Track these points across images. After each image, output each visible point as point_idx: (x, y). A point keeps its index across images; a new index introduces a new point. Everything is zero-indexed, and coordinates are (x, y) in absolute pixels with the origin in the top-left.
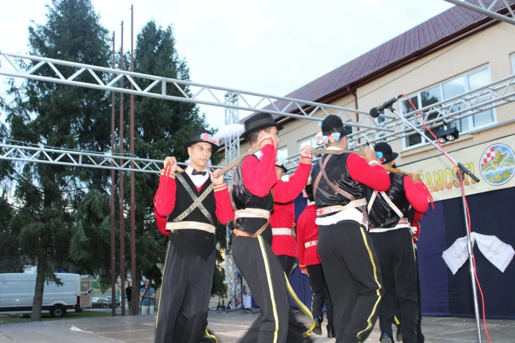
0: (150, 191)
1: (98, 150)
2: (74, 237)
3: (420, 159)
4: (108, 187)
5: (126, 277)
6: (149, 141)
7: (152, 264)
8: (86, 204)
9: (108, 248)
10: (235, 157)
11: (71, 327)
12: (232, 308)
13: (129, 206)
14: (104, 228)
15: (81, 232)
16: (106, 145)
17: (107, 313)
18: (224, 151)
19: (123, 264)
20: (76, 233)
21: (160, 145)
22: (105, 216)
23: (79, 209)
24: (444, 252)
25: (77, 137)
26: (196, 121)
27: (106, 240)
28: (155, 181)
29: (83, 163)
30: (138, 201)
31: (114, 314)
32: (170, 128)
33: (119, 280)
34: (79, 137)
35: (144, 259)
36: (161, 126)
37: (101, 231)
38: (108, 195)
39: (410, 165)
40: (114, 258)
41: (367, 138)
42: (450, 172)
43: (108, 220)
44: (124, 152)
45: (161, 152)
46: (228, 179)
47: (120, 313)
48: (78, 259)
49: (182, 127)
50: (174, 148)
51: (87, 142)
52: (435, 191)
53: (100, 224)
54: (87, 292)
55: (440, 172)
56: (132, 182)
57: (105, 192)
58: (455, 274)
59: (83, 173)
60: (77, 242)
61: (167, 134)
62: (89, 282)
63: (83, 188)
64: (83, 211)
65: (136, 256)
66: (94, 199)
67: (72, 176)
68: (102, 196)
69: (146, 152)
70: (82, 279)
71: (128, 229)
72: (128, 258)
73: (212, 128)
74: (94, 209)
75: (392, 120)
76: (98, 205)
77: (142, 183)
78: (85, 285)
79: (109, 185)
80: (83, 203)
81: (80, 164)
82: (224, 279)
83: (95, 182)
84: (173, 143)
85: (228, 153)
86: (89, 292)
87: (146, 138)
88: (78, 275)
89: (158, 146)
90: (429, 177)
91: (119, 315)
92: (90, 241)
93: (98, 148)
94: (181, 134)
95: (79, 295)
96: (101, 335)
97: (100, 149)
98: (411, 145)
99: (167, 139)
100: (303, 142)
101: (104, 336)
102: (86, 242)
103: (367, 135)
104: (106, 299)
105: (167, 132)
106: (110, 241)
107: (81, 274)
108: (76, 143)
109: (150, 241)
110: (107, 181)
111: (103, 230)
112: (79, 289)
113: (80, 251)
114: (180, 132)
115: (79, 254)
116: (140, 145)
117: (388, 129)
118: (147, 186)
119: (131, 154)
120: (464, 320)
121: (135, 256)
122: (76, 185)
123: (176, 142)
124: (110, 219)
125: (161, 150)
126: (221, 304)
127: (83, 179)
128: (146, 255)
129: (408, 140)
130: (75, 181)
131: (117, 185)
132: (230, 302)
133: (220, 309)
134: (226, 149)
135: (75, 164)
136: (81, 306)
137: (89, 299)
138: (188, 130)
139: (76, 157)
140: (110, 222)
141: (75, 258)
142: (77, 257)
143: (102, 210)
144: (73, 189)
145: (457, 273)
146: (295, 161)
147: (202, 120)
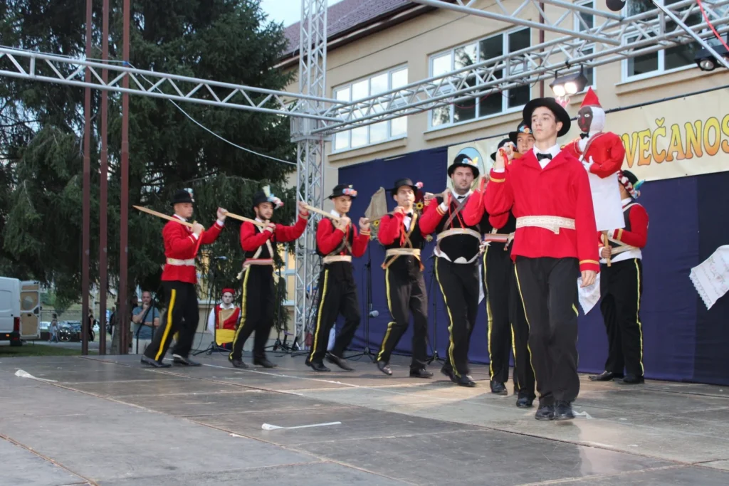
0: (156, 132)
1: (59, 53)
2: (13, 211)
3: (662, 98)
4: (76, 122)
5: (108, 286)
6: (154, 41)
7: (155, 266)
8: (35, 151)
9: (76, 232)
10: (317, 77)
11: (17, 370)
12: (300, 349)
13: (115, 158)
14: (70, 197)
15: (27, 202)
16: (73, 43)
17: (69, 350)
18: (296, 63)
19: (103, 263)
20: (16, 203)
21: (175, 49)
22: (72, 174)
23: (23, 160)
24: (693, 269)
25: (18, 25)
26: (242, 7)
27: (72, 219)
28: (165, 114)
29: (36, 73)
30: (134, 150)
31: (85, 351)
32: (194, 18)
33: (95, 292)
34: (22, 25)
35: (142, 255)
36: (179, 13)
37: (63, 202)
38: (77, 137)
39: (643, 107)
40: (87, 252)
41: (567, 53)
42: (717, 126)
43: (77, 182)
44: (109, 59)
45: (177, 61)
46: (302, 117)
47: (98, 350)
48: (20, 251)
49: (217, 18)
50: (201, 55)
51: (38, 36)
52: (685, 158)
53: (63, 189)
54: (32, 311)
55: (698, 124)
56: (124, 114)
57: (70, 131)
58: (711, 309)
59: (31, 92)
60: (19, 220)
61: (189, 28)
62: (37, 293)
63: (29, 122)
64: (29, 164)
65: (128, 249)
66: (51, 143)
67: (9, 98)
68: (66, 139)
69: (148, 60)
70: (24, 287)
71: (115, 200)
72: (114, 253)
73: (272, 23)
74: (50, 162)
75: (617, 22)
76: (58, 153)
77: (141, 118)
78: (29, 299)
79: (77, 119)
80: (31, 149)
81: (32, 75)
82: (284, 297)
83: (51, 113)
84: (199, 46)
85: (304, 68)
86: (36, 311)
87: (149, 34)
88: (17, 280)
89: (171, 50)
90: (676, 132)
91: (94, 354)
92: (43, 218)
93: (58, 48)
94: (215, 30)
95: (18, 315)
96: (71, 386)
97: (61, 50)
98: (636, 73)
99: (189, 38)
100: (438, 57)
101: (80, 389)
102: (35, 220)
103: (567, 49)
104: (64, 326)
105: (187, 26)
106: (80, 220)
107: (21, 279)
108: (17, 36)
109: (153, 224)
110: (74, 110)
111: (68, 200)
112: (18, 305)
113: (23, 238)
114: (213, 26)
115: (23, 241)
116: (138, 47)
117: (607, 39)
118: (149, 122)
119: (124, 62)
120: (721, 390)
121: (126, 250)
122: (16, 115)
123: (205, 44)
124: (82, 180)
125: (177, 59)
126: (282, 342)
127: (29, 104)
128: (144, 248)
129: (633, 64)
130: (15, 107)
131: (94, 120)
132: (297, 339)
133: (279, 350)
134: (302, 62)
135: (23, 74)
136: (22, 336)
137: (36, 324)
138: (228, 23)
139: (24, 61)
140: (82, 186)
141: (15, 249)
142: (19, 248)
143: (65, 165)
144: (10, 123)
145: (714, 306)
146: (428, 89)
147: (254, 6)
